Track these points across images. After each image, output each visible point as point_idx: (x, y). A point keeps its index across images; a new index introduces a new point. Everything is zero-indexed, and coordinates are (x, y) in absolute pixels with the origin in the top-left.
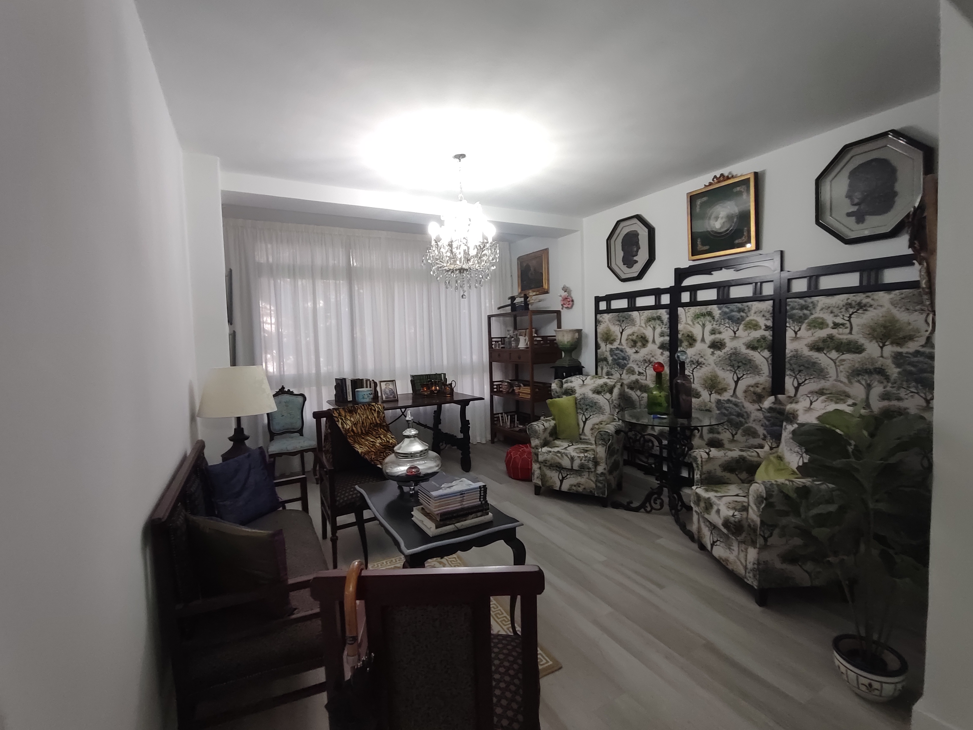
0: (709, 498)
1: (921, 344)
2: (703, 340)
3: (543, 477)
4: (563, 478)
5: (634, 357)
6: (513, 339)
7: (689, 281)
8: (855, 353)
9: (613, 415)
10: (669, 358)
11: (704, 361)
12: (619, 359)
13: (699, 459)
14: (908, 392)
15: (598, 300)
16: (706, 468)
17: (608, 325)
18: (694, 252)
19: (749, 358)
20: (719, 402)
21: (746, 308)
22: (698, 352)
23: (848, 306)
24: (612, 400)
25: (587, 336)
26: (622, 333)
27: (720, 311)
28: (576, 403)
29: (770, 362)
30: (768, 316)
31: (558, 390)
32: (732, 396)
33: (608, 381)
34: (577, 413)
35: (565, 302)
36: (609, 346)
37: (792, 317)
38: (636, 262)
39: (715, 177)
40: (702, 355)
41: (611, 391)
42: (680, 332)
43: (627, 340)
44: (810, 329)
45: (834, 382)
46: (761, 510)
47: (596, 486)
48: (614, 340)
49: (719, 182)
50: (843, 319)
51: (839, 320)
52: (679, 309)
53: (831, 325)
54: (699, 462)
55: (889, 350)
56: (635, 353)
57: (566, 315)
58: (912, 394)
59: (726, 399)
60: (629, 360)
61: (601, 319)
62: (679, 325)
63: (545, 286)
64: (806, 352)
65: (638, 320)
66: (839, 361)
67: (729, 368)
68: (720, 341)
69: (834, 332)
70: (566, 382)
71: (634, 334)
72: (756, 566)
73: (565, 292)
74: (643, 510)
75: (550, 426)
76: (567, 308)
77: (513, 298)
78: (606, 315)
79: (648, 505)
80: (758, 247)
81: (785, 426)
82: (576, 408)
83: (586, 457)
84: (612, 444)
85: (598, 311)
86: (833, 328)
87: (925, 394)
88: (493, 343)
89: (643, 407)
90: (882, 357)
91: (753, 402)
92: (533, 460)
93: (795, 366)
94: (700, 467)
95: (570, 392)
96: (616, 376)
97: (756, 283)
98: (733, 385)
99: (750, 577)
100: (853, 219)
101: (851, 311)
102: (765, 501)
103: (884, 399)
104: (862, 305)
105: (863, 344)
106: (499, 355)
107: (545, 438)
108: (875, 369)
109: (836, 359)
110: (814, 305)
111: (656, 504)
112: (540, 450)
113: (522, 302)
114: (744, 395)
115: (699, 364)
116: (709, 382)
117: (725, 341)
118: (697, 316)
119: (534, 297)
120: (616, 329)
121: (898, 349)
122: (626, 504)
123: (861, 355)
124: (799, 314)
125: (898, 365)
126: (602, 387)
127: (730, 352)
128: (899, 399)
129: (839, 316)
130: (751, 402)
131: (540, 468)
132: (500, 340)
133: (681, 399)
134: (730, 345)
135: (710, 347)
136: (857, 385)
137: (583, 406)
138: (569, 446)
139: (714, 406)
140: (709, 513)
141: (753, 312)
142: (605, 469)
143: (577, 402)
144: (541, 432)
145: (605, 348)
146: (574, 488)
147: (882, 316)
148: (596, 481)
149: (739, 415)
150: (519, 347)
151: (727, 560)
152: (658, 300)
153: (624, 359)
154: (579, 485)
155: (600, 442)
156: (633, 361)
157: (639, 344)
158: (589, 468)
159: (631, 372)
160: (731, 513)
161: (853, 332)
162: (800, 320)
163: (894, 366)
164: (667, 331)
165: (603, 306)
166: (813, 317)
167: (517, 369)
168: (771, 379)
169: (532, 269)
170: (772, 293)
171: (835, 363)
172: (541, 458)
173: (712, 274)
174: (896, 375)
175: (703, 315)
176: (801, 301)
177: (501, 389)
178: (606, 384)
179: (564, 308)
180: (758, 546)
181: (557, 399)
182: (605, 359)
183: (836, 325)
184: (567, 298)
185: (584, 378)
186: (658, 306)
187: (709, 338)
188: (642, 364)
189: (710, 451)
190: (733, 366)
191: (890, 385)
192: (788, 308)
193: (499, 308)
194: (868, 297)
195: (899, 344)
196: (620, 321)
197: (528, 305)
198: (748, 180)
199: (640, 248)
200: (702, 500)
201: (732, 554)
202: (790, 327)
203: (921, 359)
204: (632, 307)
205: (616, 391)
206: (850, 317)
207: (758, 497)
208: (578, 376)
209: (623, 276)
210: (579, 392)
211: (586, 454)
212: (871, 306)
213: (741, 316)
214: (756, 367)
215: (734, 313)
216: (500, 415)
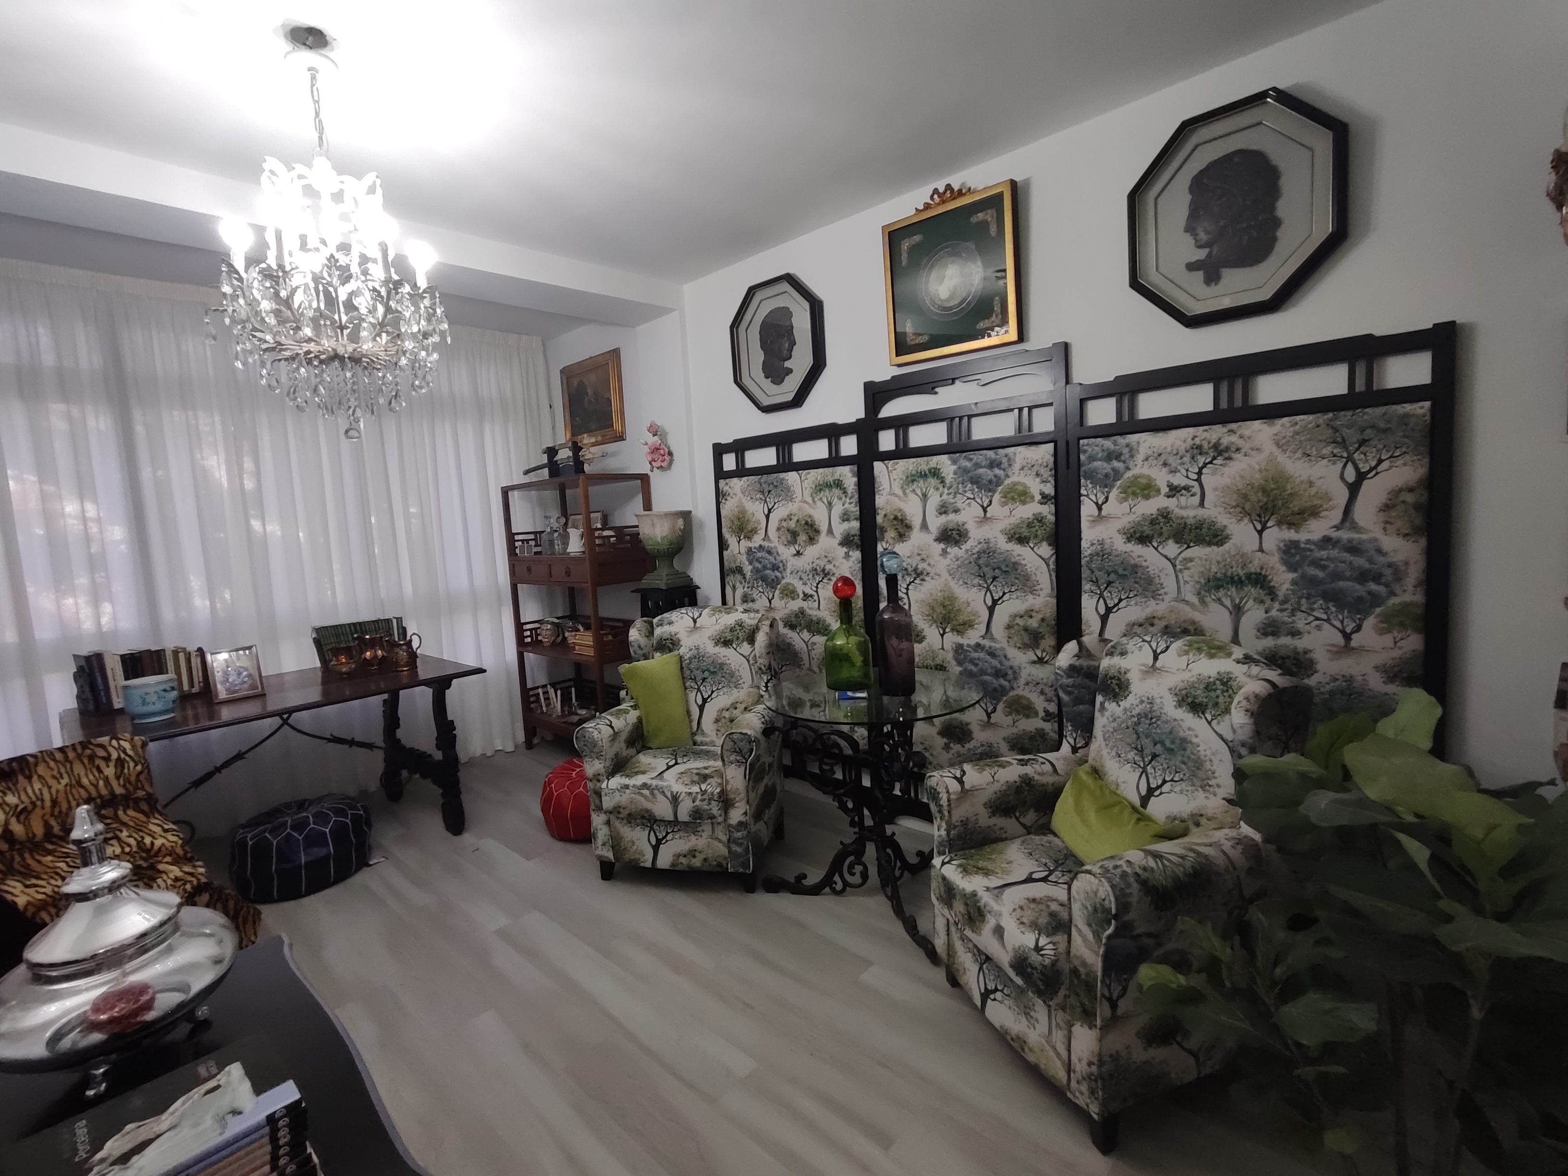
0: (974, 894)
1: (1335, 524)
2: (924, 526)
3: (616, 842)
4: (659, 842)
5: (793, 563)
6: (556, 534)
7: (892, 409)
8: (1210, 544)
9: (759, 688)
10: (860, 565)
11: (929, 569)
12: (765, 568)
13: (944, 797)
14: (1311, 618)
15: (719, 450)
16: (958, 814)
17: (740, 501)
18: (902, 346)
19: (1013, 560)
20: (959, 649)
21: (1004, 460)
22: (916, 551)
23: (1195, 451)
24: (755, 656)
25: (701, 524)
26: (767, 517)
27: (955, 467)
28: (682, 668)
29: (1052, 566)
30: (1047, 474)
31: (643, 641)
32: (983, 637)
33: (745, 617)
34: (686, 689)
35: (656, 457)
36: (745, 544)
37: (1090, 476)
38: (789, 371)
39: (936, 191)
40: (924, 556)
41: (751, 639)
42: (879, 511)
43: (779, 529)
44: (1125, 499)
45: (1172, 603)
46: (1104, 941)
47: (730, 852)
48: (754, 531)
49: (943, 202)
50: (1187, 477)
51: (1179, 480)
52: (876, 464)
53: (1165, 490)
54: (944, 802)
55: (1275, 536)
56: (795, 555)
57: (657, 481)
58: (1318, 622)
59: (972, 642)
60: (784, 570)
61: (726, 488)
62: (877, 497)
63: (617, 426)
64: (1120, 545)
65: (797, 489)
66: (1181, 562)
67: (976, 581)
68: (956, 527)
69: (1171, 504)
70: (661, 625)
71: (792, 517)
72: (1094, 1069)
73: (654, 435)
74: (827, 889)
75: (628, 724)
76: (660, 468)
77: (551, 452)
78: (735, 480)
79: (837, 878)
80: (1022, 337)
81: (1102, 704)
82: (683, 678)
83: (704, 792)
84: (758, 758)
85: (720, 474)
86: (1169, 497)
87: (1342, 622)
88: (517, 544)
89: (815, 664)
90: (1261, 550)
91: (1025, 647)
92: (592, 807)
93: (1098, 573)
94: (946, 813)
95: (668, 645)
96: (762, 603)
97: (1021, 410)
98: (985, 614)
99: (1082, 1093)
100: (1200, 275)
101: (1201, 460)
102: (1113, 921)
103: (1265, 634)
104: (1221, 448)
105: (1225, 527)
106: (529, 569)
107: (616, 755)
108: (1249, 576)
109: (1176, 558)
110: (1132, 451)
111: (853, 874)
112: (604, 785)
113: (569, 457)
114: (1006, 633)
115: (919, 574)
116: (939, 609)
117: (966, 526)
118: (912, 479)
119: (593, 449)
120: (756, 509)
121: (1291, 535)
122: (792, 880)
123: (1221, 548)
124: (1105, 469)
125: (1292, 567)
126: (732, 630)
127: (977, 549)
128: (1295, 633)
129: (1179, 471)
130: (1019, 648)
131: (608, 823)
132: (532, 537)
133: (890, 651)
134: (976, 534)
135: (939, 540)
136: (1214, 607)
137: (695, 672)
138: (669, 767)
139: (950, 656)
140: (976, 930)
141: (1017, 466)
142: (745, 813)
143: (684, 665)
144: (606, 743)
145: (737, 548)
146: (683, 860)
147: (1260, 471)
148: (729, 840)
149: (998, 674)
150: (568, 551)
151: (1022, 1041)
152: (834, 447)
153: (775, 568)
154: (692, 853)
155: (733, 758)
156: (791, 573)
157: (802, 538)
158: (712, 817)
159: (790, 593)
160: (1029, 939)
161: (1207, 503)
162: (1106, 482)
163: (1284, 568)
164: (855, 509)
165: (729, 462)
166: (1129, 474)
167: (572, 595)
168: (1055, 601)
169: (590, 392)
170: (1051, 427)
171: (1174, 566)
172: (608, 803)
173: (936, 393)
174: (1287, 586)
175: (923, 476)
176: (1107, 443)
177: (540, 638)
178: (740, 624)
179: (655, 469)
180: (1099, 1022)
181: (642, 663)
182: (739, 570)
183: (1174, 490)
184: (658, 449)
185: (694, 612)
186: (835, 460)
187: (936, 523)
188: (810, 576)
189: (964, 773)
190: (983, 577)
191: (1277, 605)
192: (1082, 457)
193: (527, 472)
194: (1232, 431)
195: (1291, 525)
196: (764, 493)
197: (583, 463)
198: (1000, 196)
199: (795, 344)
200: (958, 897)
201: (1034, 1028)
202: (1087, 496)
203: (1334, 553)
204: (786, 464)
205: (761, 638)
206: (1200, 473)
207: (1095, 910)
208: (683, 610)
209: (766, 402)
210: (687, 644)
211: (703, 787)
212: (1238, 450)
213: (995, 476)
214: (1027, 578)
215: (981, 471)
216: (540, 691)
